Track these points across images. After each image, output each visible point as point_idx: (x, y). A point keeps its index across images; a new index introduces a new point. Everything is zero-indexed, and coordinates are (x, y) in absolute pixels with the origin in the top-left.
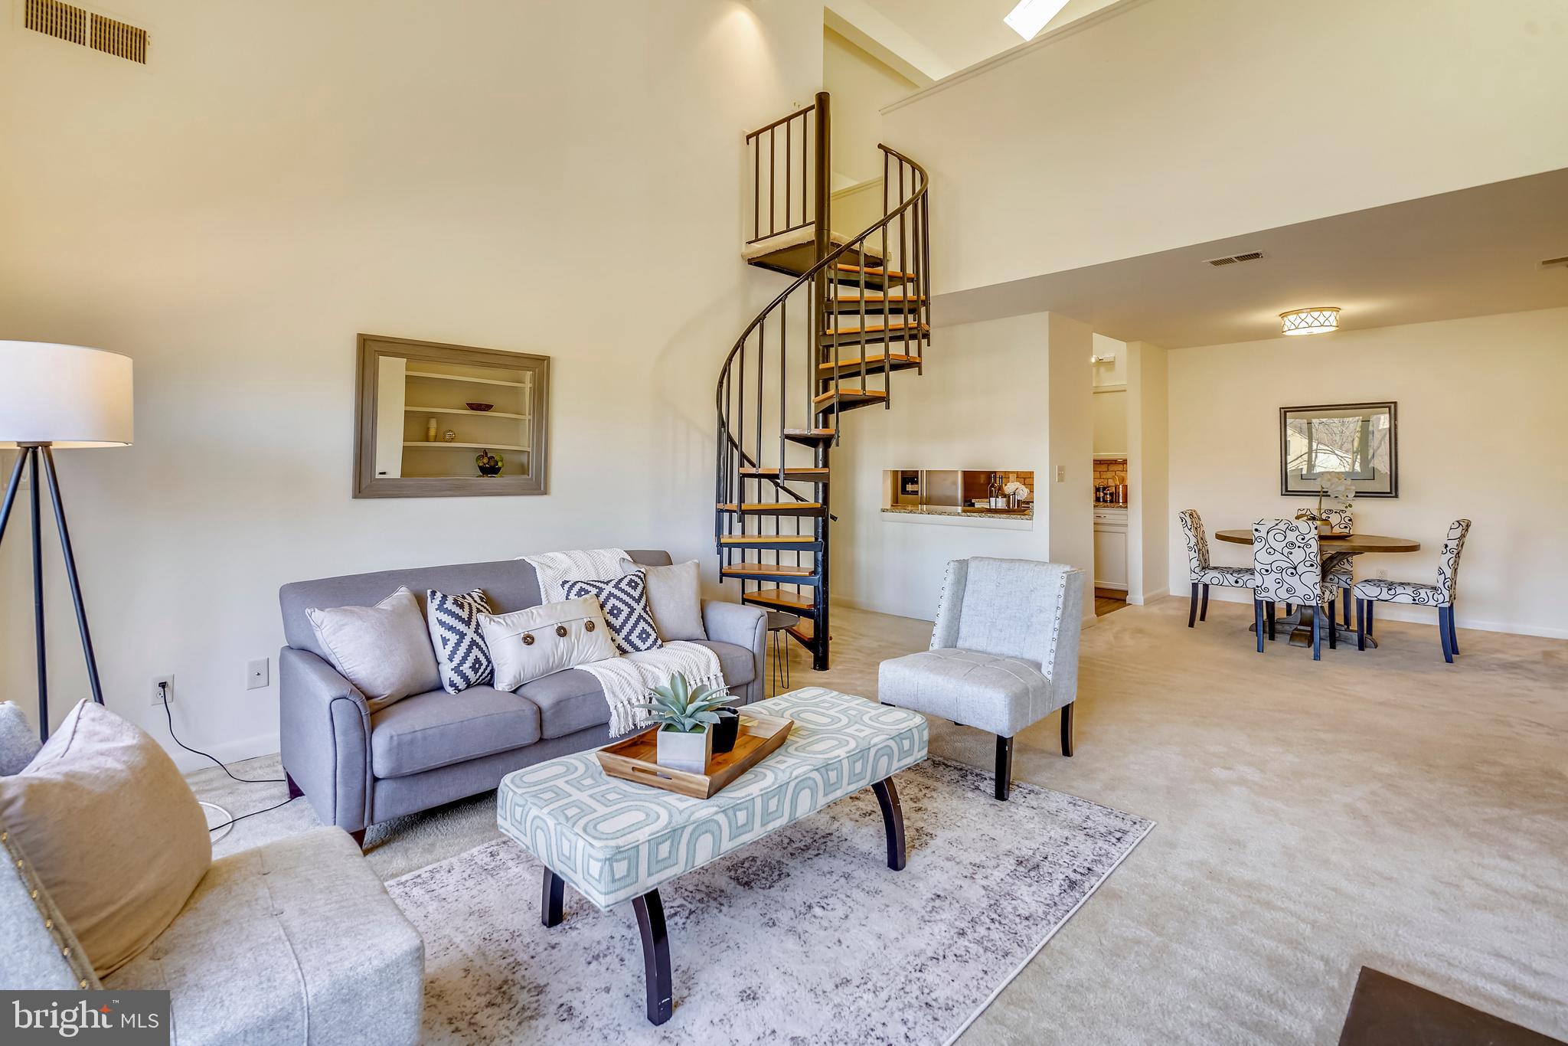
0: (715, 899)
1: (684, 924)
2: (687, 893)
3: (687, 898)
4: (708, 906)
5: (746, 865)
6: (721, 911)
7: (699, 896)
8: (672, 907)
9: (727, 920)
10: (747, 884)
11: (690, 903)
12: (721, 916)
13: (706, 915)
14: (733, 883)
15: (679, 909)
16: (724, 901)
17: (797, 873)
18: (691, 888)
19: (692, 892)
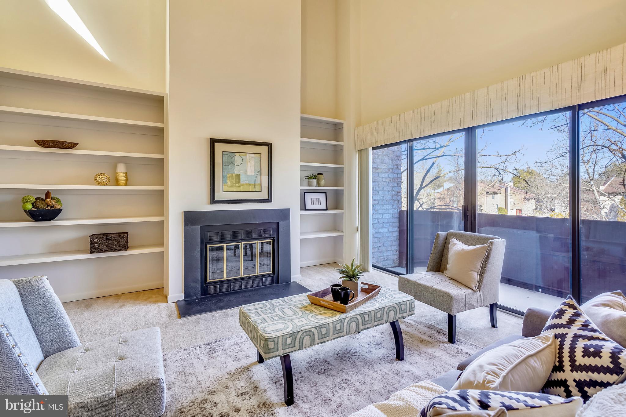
0: (339, 357)
1: (352, 350)
2: (350, 360)
3: (350, 358)
4: (342, 355)
5: (323, 370)
6: (338, 352)
7: (345, 358)
8: (356, 355)
9: (336, 349)
10: (326, 361)
11: (349, 356)
12: (338, 351)
13: (344, 351)
14: (331, 362)
15: (353, 354)
16: (337, 356)
17: (303, 363)
18: (349, 362)
19: (348, 360)
